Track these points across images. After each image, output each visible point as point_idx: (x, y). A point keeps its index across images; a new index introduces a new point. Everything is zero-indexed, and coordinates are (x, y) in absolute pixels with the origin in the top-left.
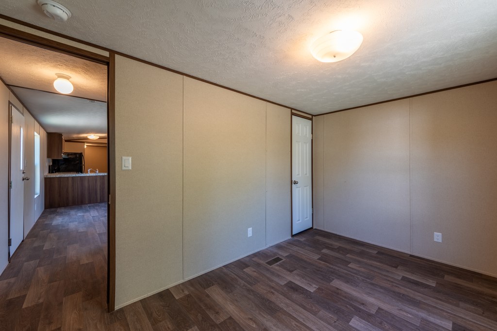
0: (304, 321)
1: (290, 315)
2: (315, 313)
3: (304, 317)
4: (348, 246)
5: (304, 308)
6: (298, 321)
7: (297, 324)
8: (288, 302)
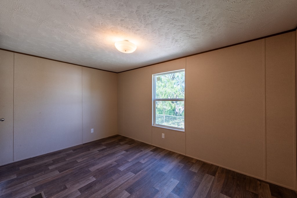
0: (118, 185)
1: (113, 191)
2: (113, 181)
3: (115, 185)
4: (55, 157)
5: (108, 184)
6: (118, 187)
7: (119, 188)
8: (101, 191)
